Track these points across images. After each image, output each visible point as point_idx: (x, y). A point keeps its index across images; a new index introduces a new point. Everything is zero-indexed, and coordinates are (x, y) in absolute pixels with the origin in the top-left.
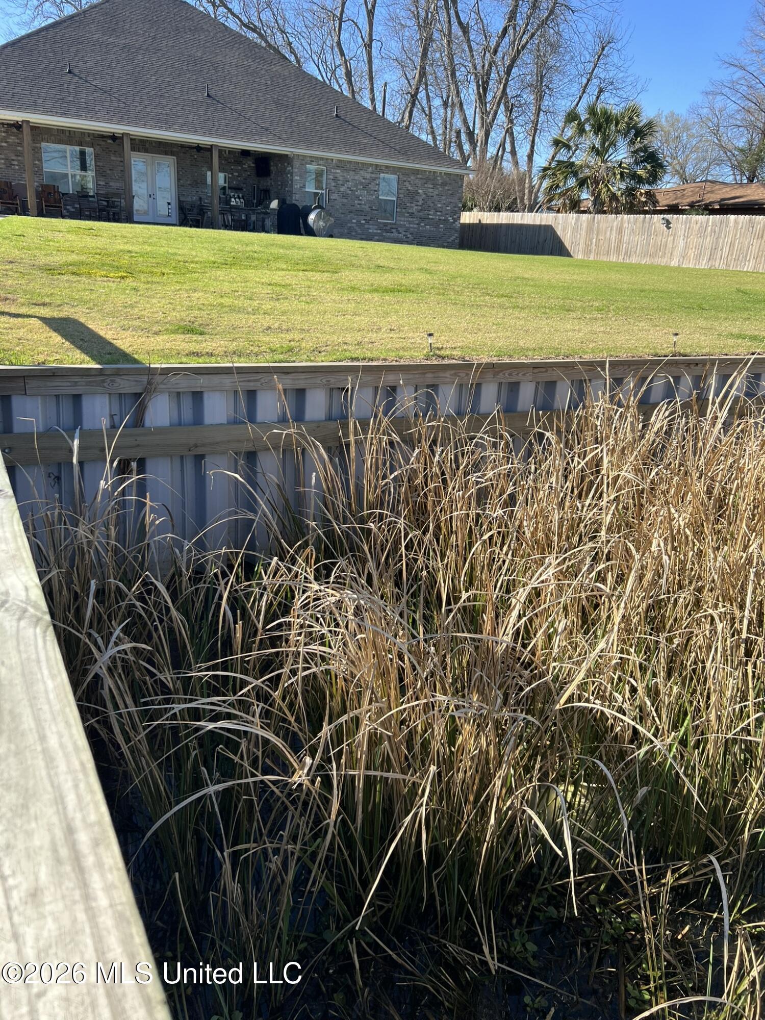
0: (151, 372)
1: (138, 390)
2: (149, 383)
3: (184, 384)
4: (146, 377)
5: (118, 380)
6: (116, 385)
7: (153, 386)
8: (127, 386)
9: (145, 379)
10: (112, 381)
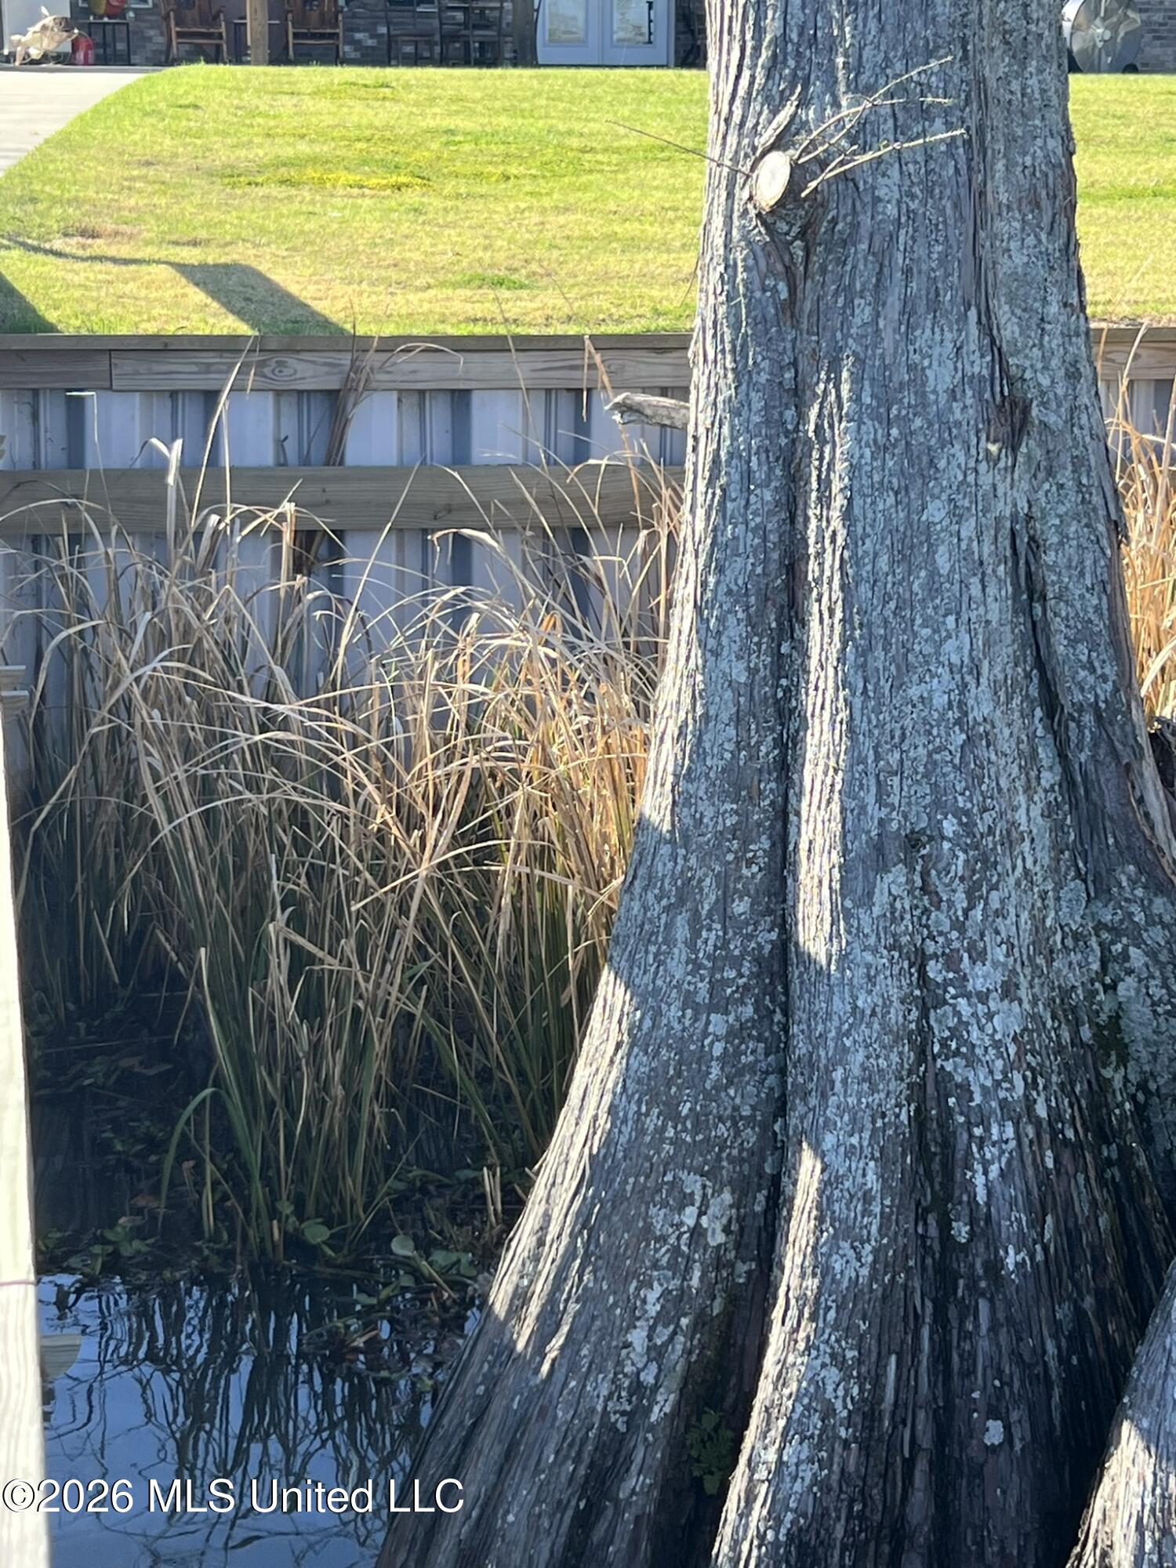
0: (359, 345)
1: (334, 384)
2: (355, 368)
3: (429, 372)
4: (349, 356)
5: (291, 361)
6: (287, 372)
7: (363, 377)
8: (309, 373)
9: (346, 359)
10: (280, 364)
